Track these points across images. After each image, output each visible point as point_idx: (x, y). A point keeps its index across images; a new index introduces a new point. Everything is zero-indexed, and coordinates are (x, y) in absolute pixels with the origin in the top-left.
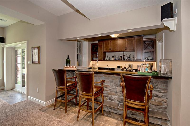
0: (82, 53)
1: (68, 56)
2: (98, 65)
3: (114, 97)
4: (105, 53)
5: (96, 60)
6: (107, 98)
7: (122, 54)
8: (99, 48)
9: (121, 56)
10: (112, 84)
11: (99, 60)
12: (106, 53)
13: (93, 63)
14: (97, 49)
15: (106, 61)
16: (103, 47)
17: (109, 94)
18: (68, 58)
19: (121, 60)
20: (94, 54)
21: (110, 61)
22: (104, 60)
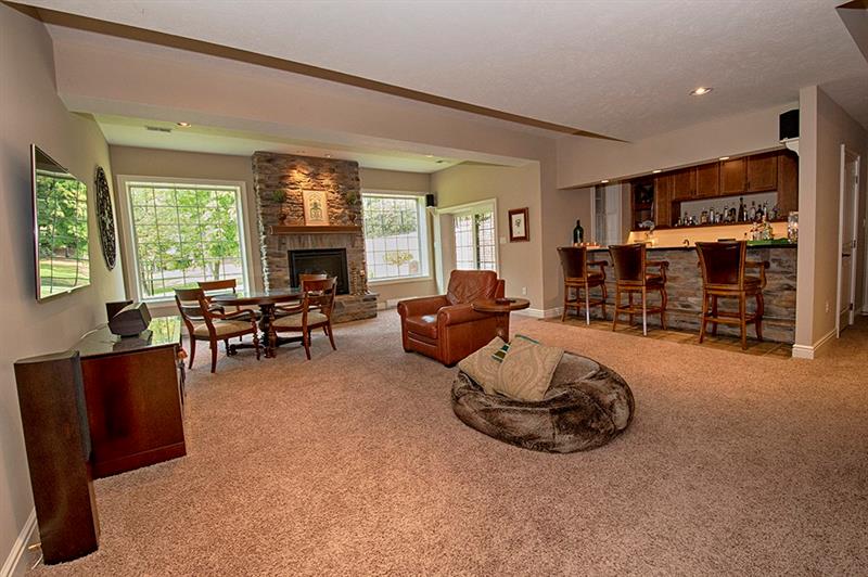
0: (604, 212)
1: (578, 222)
2: (653, 241)
3: (692, 300)
4: (676, 204)
5: (647, 229)
6: (676, 303)
7: (735, 202)
8: (656, 191)
9: (734, 209)
10: (687, 273)
11: (657, 228)
12: (682, 204)
13: (638, 236)
14: (650, 194)
15: (679, 227)
16: (669, 187)
17: (682, 295)
18: (579, 227)
19: (734, 220)
20: (641, 210)
21: (693, 225)
22: (673, 227)
